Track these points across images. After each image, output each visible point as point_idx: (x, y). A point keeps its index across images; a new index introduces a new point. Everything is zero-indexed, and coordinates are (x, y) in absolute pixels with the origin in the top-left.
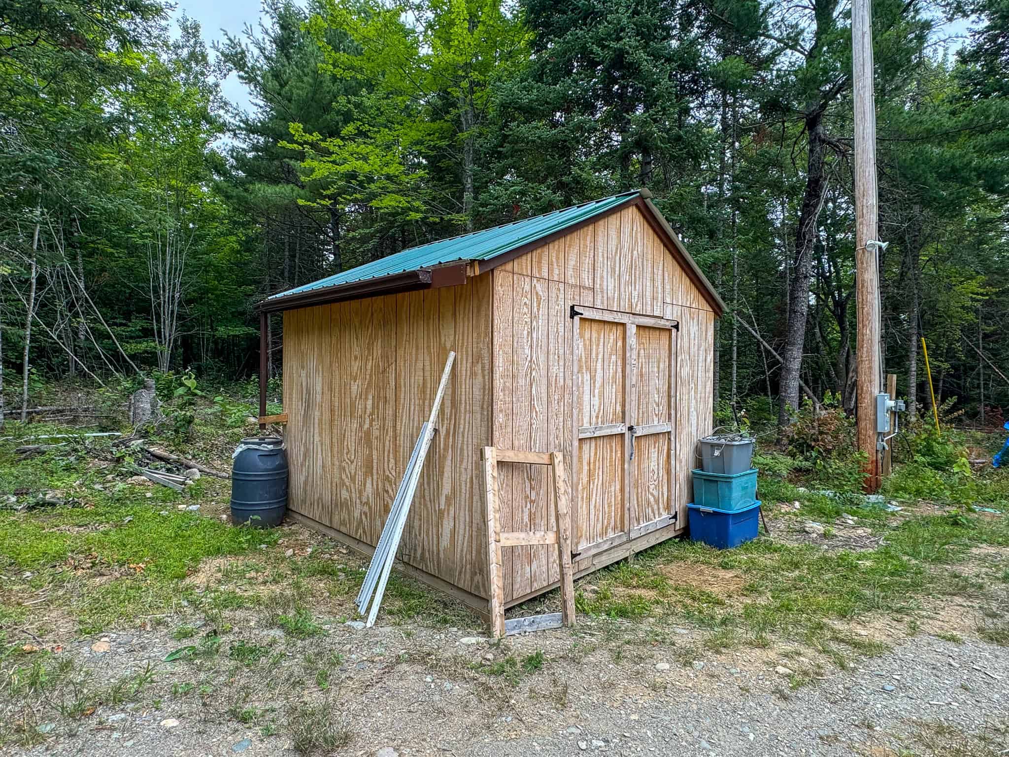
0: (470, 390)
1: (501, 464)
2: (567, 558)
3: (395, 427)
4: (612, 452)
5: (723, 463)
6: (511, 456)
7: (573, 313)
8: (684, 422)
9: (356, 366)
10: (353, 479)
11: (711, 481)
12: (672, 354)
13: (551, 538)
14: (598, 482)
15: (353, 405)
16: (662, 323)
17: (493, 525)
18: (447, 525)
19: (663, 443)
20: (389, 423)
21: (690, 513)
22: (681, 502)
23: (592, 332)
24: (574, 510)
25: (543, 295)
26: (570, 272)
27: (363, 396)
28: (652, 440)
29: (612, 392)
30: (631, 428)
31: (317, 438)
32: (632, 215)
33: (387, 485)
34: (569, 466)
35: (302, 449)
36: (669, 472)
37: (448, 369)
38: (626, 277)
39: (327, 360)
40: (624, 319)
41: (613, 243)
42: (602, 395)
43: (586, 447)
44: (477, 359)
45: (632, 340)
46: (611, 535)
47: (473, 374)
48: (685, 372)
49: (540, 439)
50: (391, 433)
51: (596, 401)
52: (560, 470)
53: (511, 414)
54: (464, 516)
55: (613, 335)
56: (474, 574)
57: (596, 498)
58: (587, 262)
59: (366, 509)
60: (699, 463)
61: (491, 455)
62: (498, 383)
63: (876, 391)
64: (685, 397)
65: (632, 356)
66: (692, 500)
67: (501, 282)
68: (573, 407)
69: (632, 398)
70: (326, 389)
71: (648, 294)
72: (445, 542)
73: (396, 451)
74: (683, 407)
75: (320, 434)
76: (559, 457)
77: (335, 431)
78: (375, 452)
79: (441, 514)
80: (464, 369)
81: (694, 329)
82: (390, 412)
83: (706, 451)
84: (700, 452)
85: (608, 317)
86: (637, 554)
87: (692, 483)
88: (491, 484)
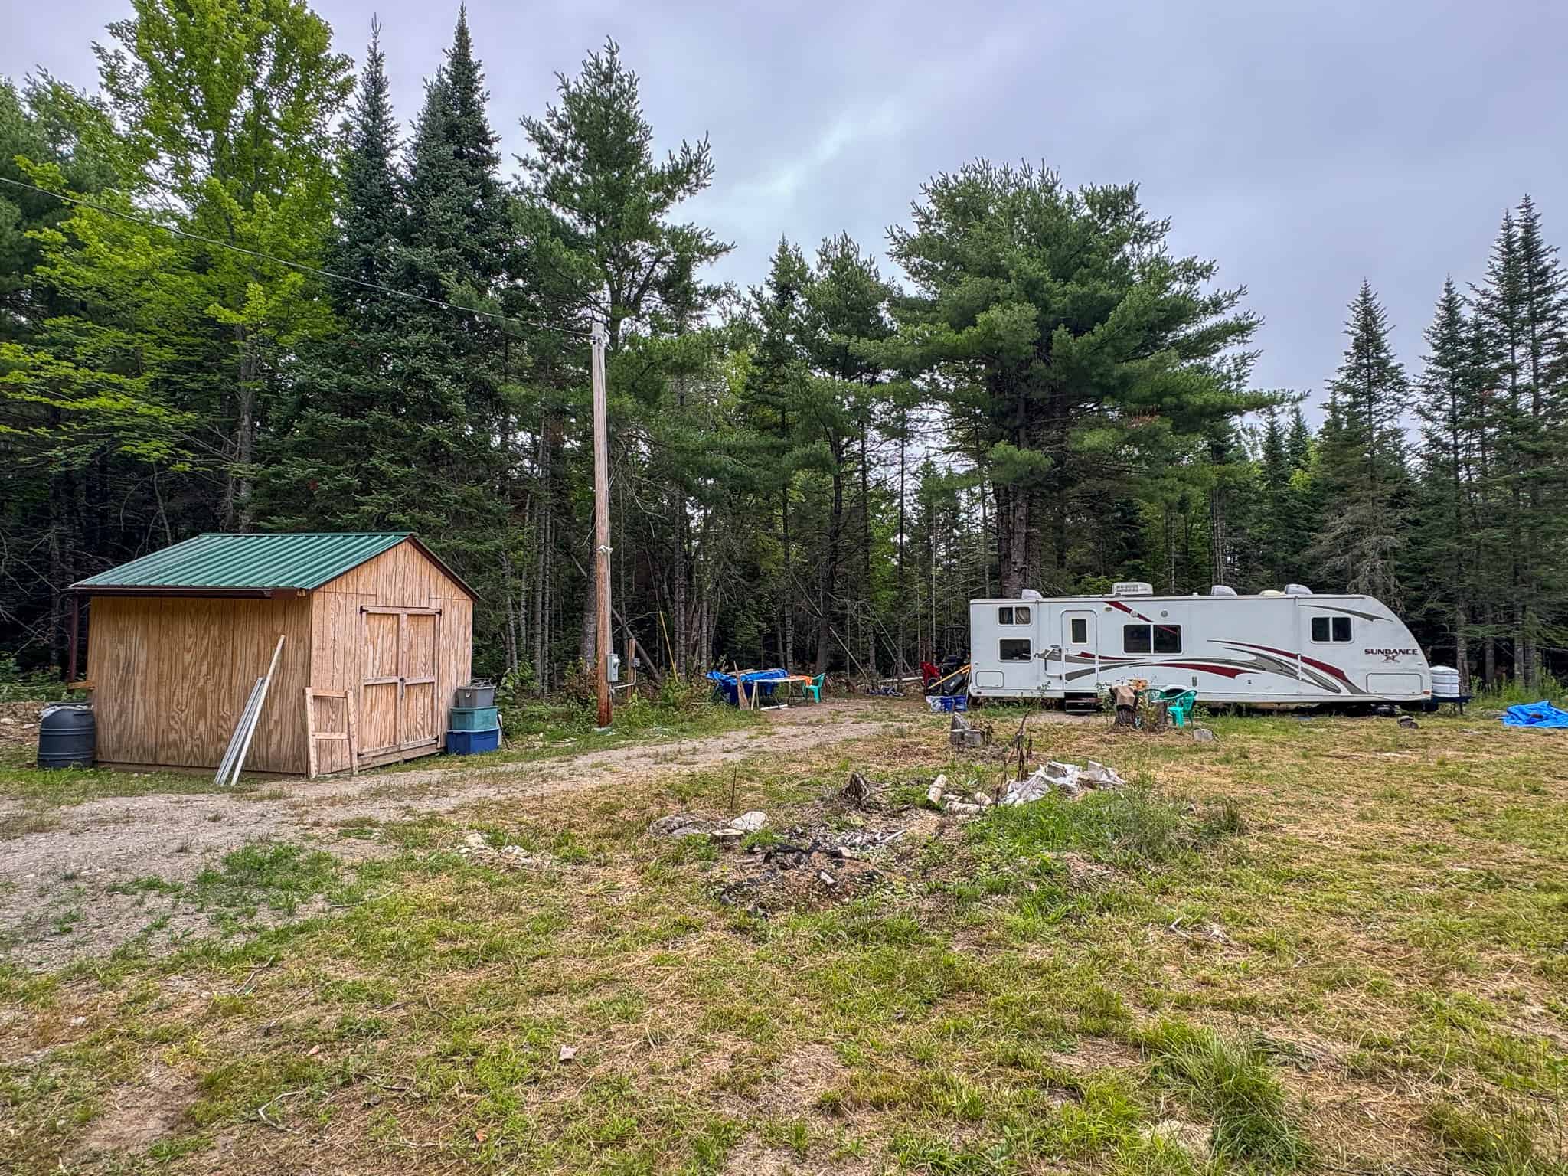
0: (295, 657)
1: (315, 697)
2: (355, 756)
3: (230, 684)
4: (388, 695)
5: (471, 702)
6: (321, 693)
7: (362, 611)
8: (446, 675)
9: (189, 642)
10: (183, 724)
11: (463, 713)
12: (436, 632)
13: (345, 736)
14: (377, 712)
15: (185, 669)
16: (428, 611)
17: (311, 726)
18: (275, 738)
19: (428, 690)
20: (225, 680)
21: (449, 736)
22: (441, 728)
23: (375, 622)
24: (360, 731)
25: (343, 602)
26: (360, 587)
27: (197, 663)
28: (419, 688)
29: (388, 657)
30: (402, 680)
31: (138, 697)
32: (406, 546)
33: (222, 723)
34: (357, 701)
35: (117, 708)
36: (432, 709)
37: (280, 645)
38: (399, 585)
39: (155, 637)
40: (398, 611)
41: (391, 566)
42: (382, 658)
43: (369, 690)
44: (300, 640)
45: (404, 624)
46: (386, 745)
47: (297, 648)
48: (446, 643)
49: (339, 686)
50: (226, 686)
51: (377, 663)
52: (351, 700)
53: (321, 670)
54: (288, 729)
55: (391, 622)
56: (294, 761)
57: (376, 722)
58: (372, 579)
59: (198, 742)
60: (457, 703)
61: (310, 692)
62: (314, 653)
63: (608, 653)
64: (447, 659)
65: (404, 634)
66: (450, 726)
67: (317, 600)
68: (361, 666)
69: (403, 658)
70: (152, 659)
71: (417, 595)
72: (274, 747)
73: (231, 699)
74: (444, 666)
75: (143, 693)
76: (350, 694)
77: (163, 690)
78: (209, 701)
79: (270, 732)
80: (290, 646)
81: (455, 613)
82: (226, 672)
83: (461, 694)
84: (459, 695)
85: (387, 611)
86: (406, 761)
87: (451, 716)
88: (310, 708)
